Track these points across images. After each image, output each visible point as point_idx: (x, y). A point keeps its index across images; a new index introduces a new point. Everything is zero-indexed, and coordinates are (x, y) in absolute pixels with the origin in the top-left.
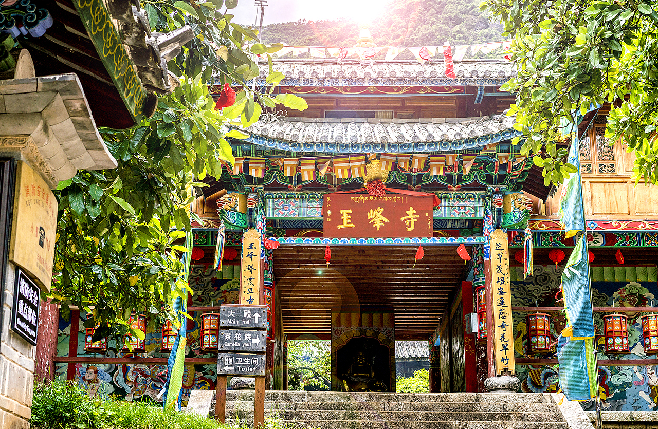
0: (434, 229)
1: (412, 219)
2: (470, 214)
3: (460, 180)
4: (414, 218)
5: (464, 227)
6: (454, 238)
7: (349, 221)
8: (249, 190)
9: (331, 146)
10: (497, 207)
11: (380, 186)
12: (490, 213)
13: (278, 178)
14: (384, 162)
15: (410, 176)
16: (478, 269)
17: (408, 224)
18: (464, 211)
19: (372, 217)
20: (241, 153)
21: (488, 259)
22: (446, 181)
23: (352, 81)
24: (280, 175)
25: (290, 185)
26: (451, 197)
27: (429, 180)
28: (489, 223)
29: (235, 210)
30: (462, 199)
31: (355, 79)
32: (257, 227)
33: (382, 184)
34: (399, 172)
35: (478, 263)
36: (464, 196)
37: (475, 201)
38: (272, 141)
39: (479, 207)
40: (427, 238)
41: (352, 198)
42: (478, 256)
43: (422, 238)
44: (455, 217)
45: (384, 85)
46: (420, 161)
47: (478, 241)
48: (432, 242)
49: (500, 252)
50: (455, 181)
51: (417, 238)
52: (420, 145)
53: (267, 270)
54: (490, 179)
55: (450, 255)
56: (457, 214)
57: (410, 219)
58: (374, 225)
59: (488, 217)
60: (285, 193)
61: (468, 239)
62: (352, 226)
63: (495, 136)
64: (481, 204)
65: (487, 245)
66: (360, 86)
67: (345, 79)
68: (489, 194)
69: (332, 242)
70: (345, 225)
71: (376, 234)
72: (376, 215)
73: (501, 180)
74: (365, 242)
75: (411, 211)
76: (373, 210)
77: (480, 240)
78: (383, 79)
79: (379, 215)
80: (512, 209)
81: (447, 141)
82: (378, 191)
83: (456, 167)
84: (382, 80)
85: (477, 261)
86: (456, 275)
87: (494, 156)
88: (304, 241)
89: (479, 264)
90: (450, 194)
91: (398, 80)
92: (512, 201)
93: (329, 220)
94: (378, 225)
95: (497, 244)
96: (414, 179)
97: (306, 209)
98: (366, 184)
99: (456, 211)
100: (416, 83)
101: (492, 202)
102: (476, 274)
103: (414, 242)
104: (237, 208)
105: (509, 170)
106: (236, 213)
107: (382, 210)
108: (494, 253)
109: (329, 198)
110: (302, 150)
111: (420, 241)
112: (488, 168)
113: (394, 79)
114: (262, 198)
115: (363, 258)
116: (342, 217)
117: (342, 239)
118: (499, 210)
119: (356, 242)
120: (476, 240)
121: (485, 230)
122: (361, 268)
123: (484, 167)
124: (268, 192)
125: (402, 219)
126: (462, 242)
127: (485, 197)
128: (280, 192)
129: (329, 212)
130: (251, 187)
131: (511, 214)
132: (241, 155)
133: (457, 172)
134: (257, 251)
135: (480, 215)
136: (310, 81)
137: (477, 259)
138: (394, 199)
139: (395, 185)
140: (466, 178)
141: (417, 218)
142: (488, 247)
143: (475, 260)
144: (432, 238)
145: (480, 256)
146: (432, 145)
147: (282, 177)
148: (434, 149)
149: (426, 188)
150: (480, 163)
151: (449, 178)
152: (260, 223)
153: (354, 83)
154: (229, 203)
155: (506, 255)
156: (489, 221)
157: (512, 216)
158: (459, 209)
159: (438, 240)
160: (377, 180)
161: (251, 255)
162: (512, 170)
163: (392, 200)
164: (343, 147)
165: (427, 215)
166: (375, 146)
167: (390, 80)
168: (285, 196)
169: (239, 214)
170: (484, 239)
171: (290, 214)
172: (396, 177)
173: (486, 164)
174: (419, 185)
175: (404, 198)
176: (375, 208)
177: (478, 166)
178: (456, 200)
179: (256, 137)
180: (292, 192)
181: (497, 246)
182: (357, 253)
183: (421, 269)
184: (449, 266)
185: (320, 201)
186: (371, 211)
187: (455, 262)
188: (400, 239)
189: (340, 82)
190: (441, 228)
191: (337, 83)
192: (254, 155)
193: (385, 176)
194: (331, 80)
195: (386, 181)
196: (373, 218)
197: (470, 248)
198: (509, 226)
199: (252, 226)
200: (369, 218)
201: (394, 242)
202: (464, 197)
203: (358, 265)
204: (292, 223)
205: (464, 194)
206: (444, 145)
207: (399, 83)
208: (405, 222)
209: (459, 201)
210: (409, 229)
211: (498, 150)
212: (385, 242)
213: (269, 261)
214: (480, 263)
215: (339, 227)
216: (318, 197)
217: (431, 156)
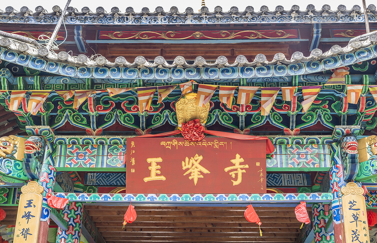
0: (268, 187)
1: (239, 170)
2: (314, 164)
3: (299, 120)
4: (242, 169)
5: (302, 185)
6: (293, 194)
7: (159, 172)
8: (31, 132)
9: (130, 71)
10: (350, 152)
11: (197, 127)
12: (339, 161)
13: (71, 118)
14: (202, 97)
15: (236, 118)
16: (321, 235)
17: (234, 176)
18: (305, 160)
19: (187, 166)
20: (22, 85)
21: (339, 222)
22: (281, 123)
23: (173, 19)
24: (74, 115)
25: (87, 128)
26: (288, 143)
27: (261, 121)
28: (339, 175)
29: (12, 157)
30: (302, 145)
31: (175, 16)
32: (42, 179)
33: (201, 125)
34: (223, 111)
35: (320, 226)
36: (305, 141)
37: (319, 148)
38: (53, 65)
39: (325, 155)
40: (258, 195)
41: (163, 143)
42: (320, 218)
43: (253, 195)
44: (294, 168)
45: (209, 23)
46: (248, 95)
47: (324, 199)
48: (265, 199)
49: (355, 212)
50: (293, 122)
51: (246, 195)
52: (247, 70)
53: (72, 234)
54: (336, 120)
55: (286, 218)
56: (296, 164)
57: (236, 170)
58: (190, 178)
59: (337, 168)
60: (80, 139)
61: (311, 195)
62: (163, 178)
63: (347, 57)
64: (327, 151)
65: (338, 204)
66: (181, 23)
67: (165, 17)
68: (337, 137)
69: (137, 199)
70: (153, 177)
71: (192, 189)
72: (193, 165)
73: (351, 120)
74: (179, 199)
75: (238, 160)
76: (189, 158)
77: (327, 197)
78: (208, 17)
79: (197, 164)
80: (369, 157)
81: (283, 64)
82: (195, 133)
83: (294, 103)
84: (206, 17)
85: (318, 224)
86: (291, 239)
87: (342, 90)
88: (100, 198)
89: (321, 228)
90: (287, 139)
91: (225, 18)
92: (367, 146)
93: (133, 171)
94: (195, 177)
95: (351, 202)
96: (242, 120)
97: (105, 158)
98: (180, 125)
99: (295, 160)
100: (244, 20)
101: (342, 148)
102: (318, 240)
103: (241, 199)
104: (16, 156)
105: (362, 108)
106: (13, 161)
107: (201, 158)
108: (347, 214)
109: (133, 143)
110: (92, 76)
111: (250, 198)
112: (335, 106)
113: (220, 16)
114: (52, 144)
115: (192, 221)
116: (150, 168)
117: (150, 195)
118: (353, 157)
119: (167, 199)
120: (322, 197)
121: (333, 185)
122: (191, 231)
123: (330, 105)
124: (59, 137)
125: (227, 169)
126: (304, 199)
127: (331, 142)
128: (73, 137)
129: (133, 161)
130: (34, 129)
131: (368, 163)
132: (22, 88)
133: (296, 112)
134: (36, 211)
135: (325, 165)
136: (125, 19)
137: (319, 222)
138: (216, 144)
139: (217, 127)
140: (307, 119)
141: (245, 169)
142: (338, 206)
143: (316, 223)
144: (264, 195)
145: (322, 218)
146: (263, 69)
147: (77, 118)
148: (266, 74)
149: (256, 131)
150: (324, 101)
151: (286, 120)
152: (45, 174)
153: (175, 20)
154: (4, 148)
155: (364, 217)
156: (338, 173)
157: (369, 165)
158: (299, 158)
159: (273, 198)
160: (194, 120)
161: (28, 216)
162: (366, 109)
163: (213, 145)
164: (146, 71)
165: (258, 164)
166: (188, 71)
167: (215, 17)
168: (81, 141)
169: (17, 162)
170: (332, 196)
171: (85, 164)
172: (218, 117)
173: (331, 102)
174: (248, 129)
175: (228, 143)
176: (191, 155)
177: (321, 104)
178: (294, 146)
179: (34, 60)
180: (88, 137)
181: (351, 205)
182: (183, 215)
183: (254, 233)
184: (284, 230)
185: (124, 148)
186: (187, 159)
187: (291, 225)
188: (224, 195)
189: (159, 19)
190: (275, 186)
191: (155, 21)
192: (39, 87)
193: (204, 114)
194: (149, 17)
195: (205, 122)
196: (188, 169)
197: (311, 208)
198: (365, 179)
199: (34, 178)
200: (184, 168)
201: (216, 200)
202: (305, 143)
203: (188, 228)
204: (105, 180)
205: (305, 139)
206: (280, 69)
207: (225, 20)
208: (230, 174)
209: (298, 148)
210: (235, 183)
211: (348, 80)
212: (204, 200)
213: (75, 223)
214: (323, 226)
215: (146, 180)
216: (121, 143)
217: (263, 89)
